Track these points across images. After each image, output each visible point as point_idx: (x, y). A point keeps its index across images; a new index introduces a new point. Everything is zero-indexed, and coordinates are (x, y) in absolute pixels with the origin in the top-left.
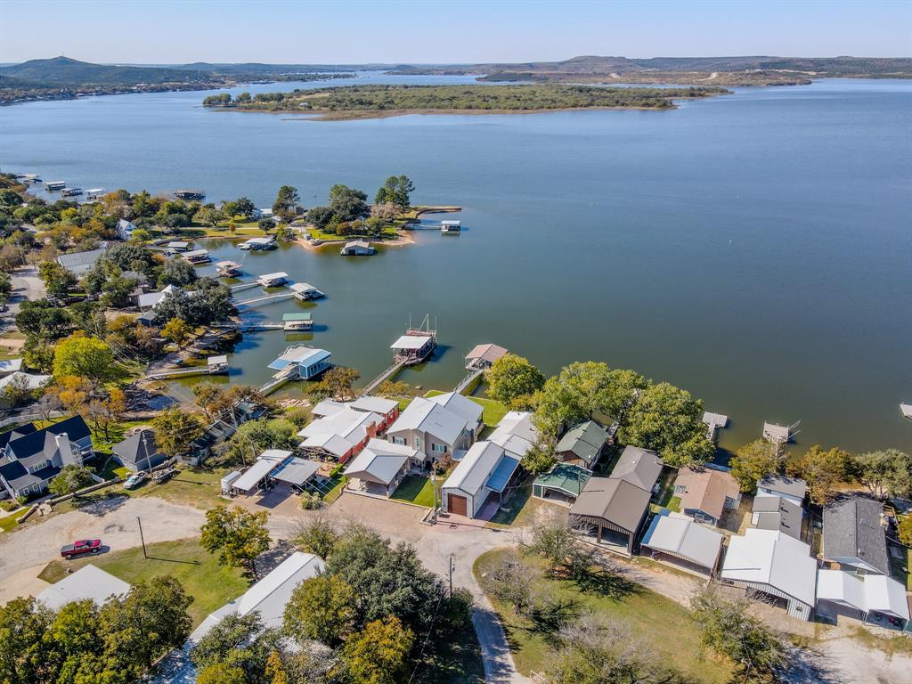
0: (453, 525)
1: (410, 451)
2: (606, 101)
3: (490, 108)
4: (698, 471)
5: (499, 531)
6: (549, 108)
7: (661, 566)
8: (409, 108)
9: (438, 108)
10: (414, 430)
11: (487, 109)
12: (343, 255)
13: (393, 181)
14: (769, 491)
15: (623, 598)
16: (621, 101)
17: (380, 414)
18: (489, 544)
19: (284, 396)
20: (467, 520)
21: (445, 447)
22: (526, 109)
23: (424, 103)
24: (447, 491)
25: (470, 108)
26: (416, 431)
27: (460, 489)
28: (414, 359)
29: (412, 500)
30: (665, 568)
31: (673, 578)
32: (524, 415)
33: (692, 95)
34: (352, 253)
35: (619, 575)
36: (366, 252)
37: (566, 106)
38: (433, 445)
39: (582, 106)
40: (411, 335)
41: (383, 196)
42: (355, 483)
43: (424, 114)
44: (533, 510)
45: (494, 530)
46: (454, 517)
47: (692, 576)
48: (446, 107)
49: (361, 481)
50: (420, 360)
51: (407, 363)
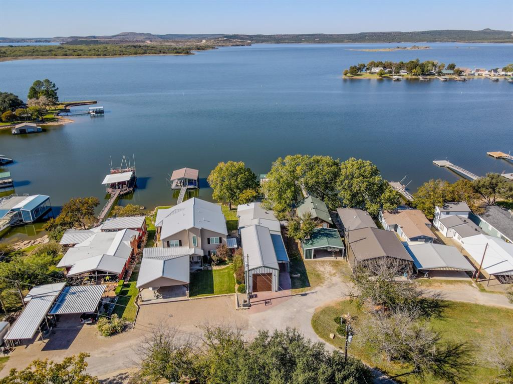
0: (267, 302)
1: (188, 250)
2: (153, 51)
3: (80, 55)
4: (395, 213)
5: (306, 295)
6: (120, 55)
7: (437, 281)
8: (20, 56)
9: (42, 55)
10: (189, 230)
11: (78, 55)
12: (15, 134)
13: (38, 83)
14: (448, 213)
15: (442, 314)
16: (162, 51)
17: (133, 229)
18: (310, 307)
19: (13, 240)
20: (274, 293)
21: (220, 239)
22: (105, 55)
23: (30, 53)
24: (252, 272)
25: (66, 55)
26: (193, 230)
27: (264, 267)
28: (126, 189)
29: (212, 292)
30: (441, 282)
31: (451, 287)
32: (252, 205)
33: (198, 49)
34: (22, 132)
35: (420, 297)
36: (36, 130)
37: (130, 54)
38: (209, 239)
39: (140, 54)
40: (114, 173)
41: (34, 93)
42: (149, 294)
43: (33, 59)
44: (314, 269)
45: (303, 295)
46: (262, 295)
47: (461, 282)
48: (48, 55)
49: (154, 289)
50: (131, 189)
51: (122, 193)
